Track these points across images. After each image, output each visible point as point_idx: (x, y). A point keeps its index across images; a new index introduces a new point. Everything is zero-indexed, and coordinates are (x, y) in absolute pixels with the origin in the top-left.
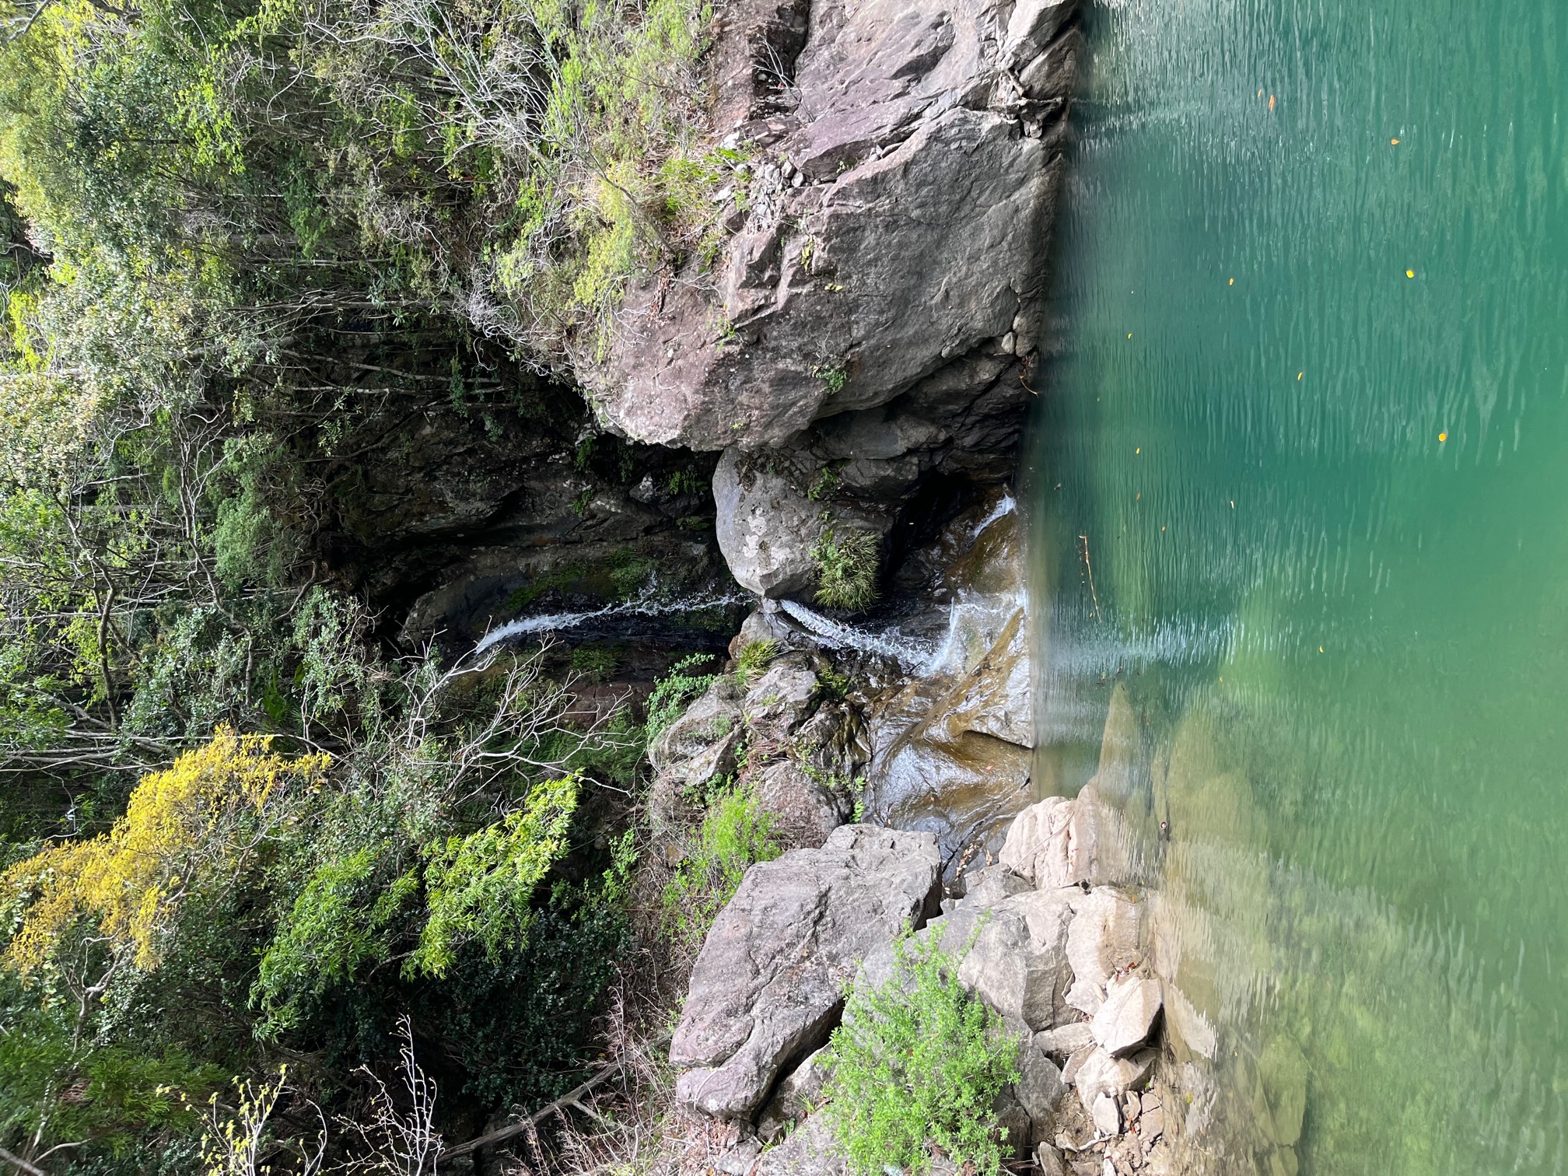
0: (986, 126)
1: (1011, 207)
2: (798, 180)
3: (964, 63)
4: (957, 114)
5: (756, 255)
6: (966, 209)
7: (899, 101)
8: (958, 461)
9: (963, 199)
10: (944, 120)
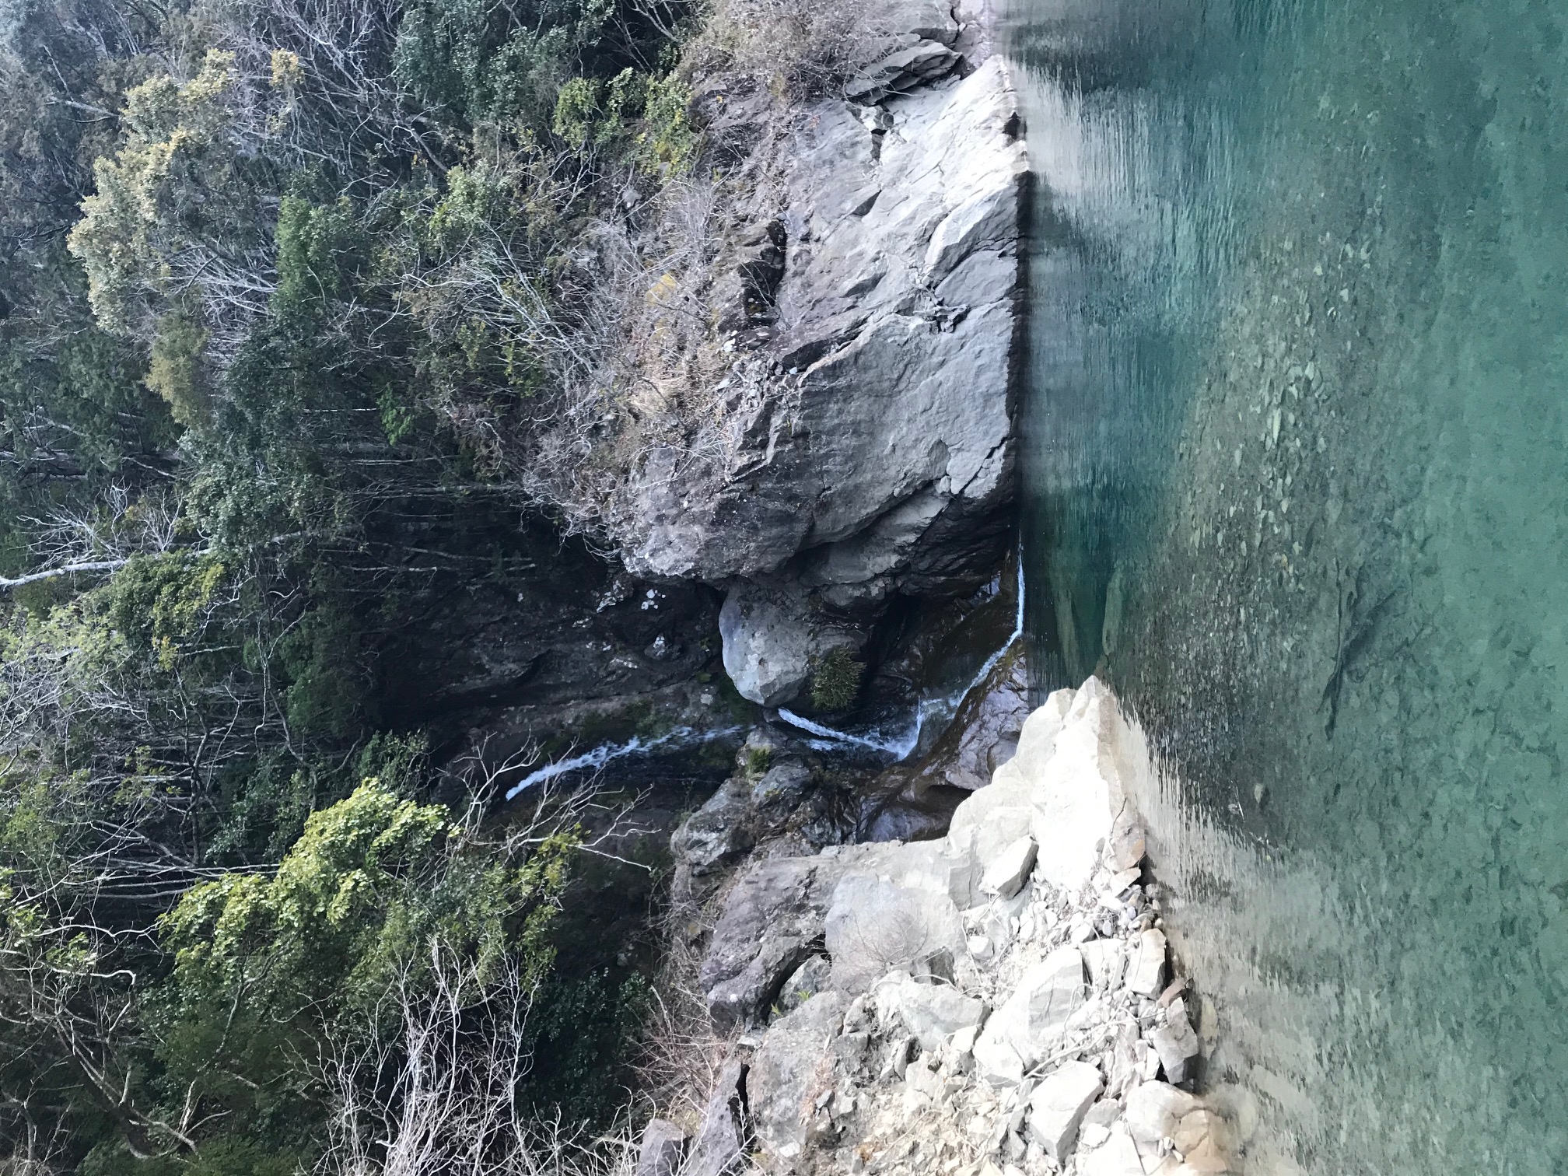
0: (912, 326)
1: (936, 383)
2: (778, 371)
3: (895, 284)
4: (892, 317)
5: (750, 425)
6: (902, 386)
7: (851, 312)
8: (915, 584)
9: (900, 378)
10: (882, 323)
